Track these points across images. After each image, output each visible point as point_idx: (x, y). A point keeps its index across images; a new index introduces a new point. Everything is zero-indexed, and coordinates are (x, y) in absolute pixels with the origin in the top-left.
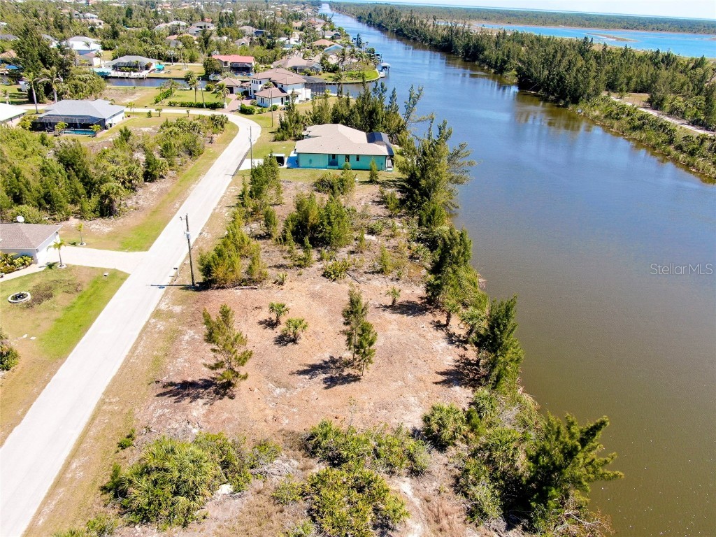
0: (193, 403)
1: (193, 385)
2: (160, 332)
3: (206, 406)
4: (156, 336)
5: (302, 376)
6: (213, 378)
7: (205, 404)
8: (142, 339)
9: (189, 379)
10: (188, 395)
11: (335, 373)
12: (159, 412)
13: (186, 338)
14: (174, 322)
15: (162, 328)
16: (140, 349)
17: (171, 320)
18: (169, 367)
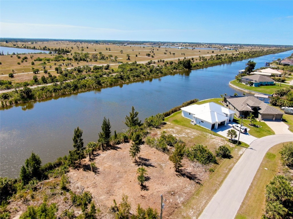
0: (190, 171)
1: (188, 177)
2: (193, 208)
3: (186, 169)
4: (195, 207)
5: (153, 165)
6: (180, 176)
7: (187, 170)
8: (202, 208)
9: (188, 179)
10: (191, 175)
11: (143, 162)
12: (201, 174)
13: (182, 199)
14: (184, 212)
15: (191, 211)
16: (204, 202)
17: (185, 215)
18: (194, 189)
